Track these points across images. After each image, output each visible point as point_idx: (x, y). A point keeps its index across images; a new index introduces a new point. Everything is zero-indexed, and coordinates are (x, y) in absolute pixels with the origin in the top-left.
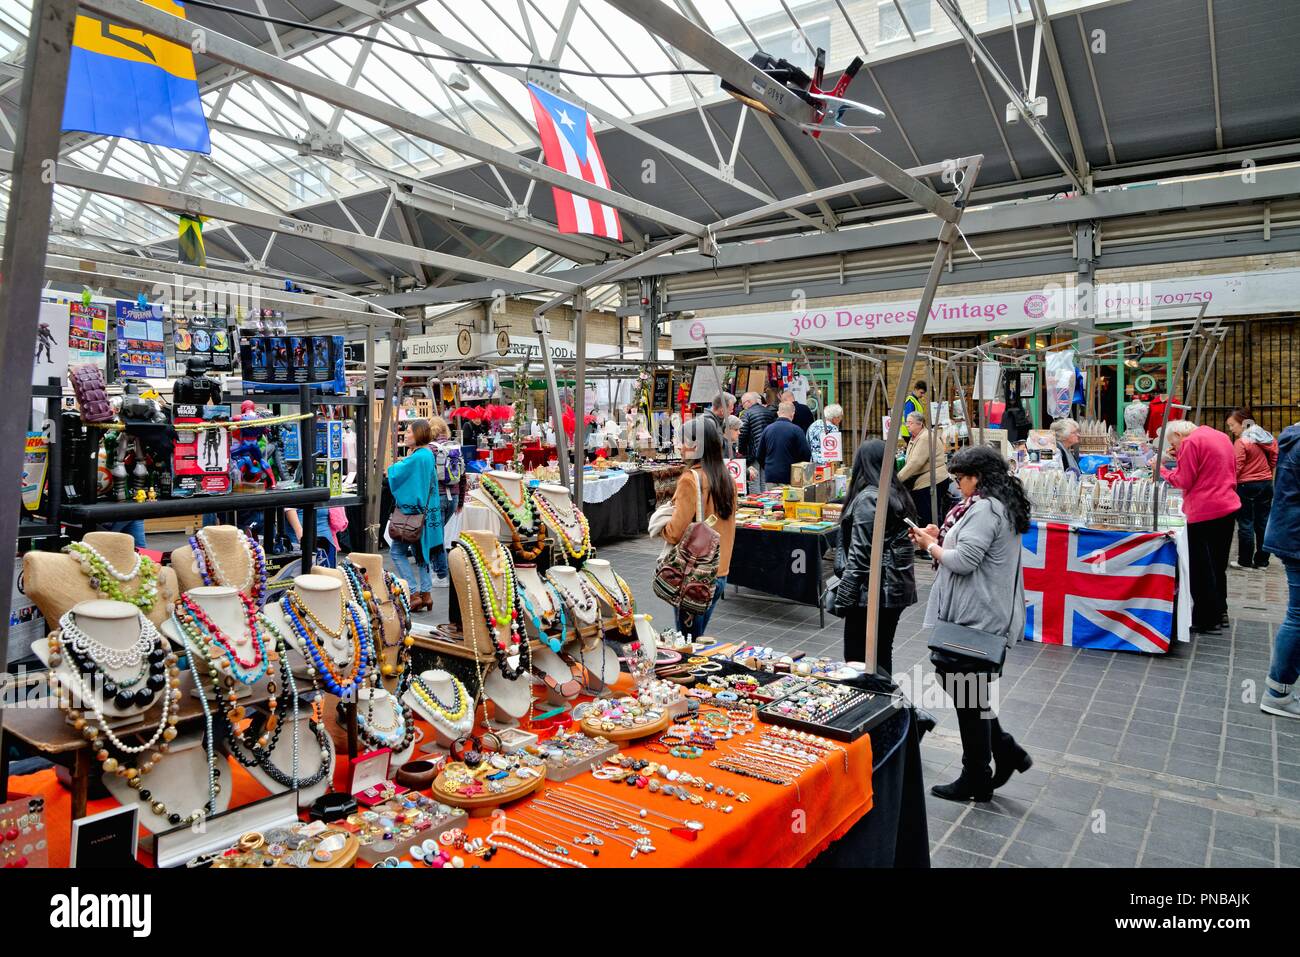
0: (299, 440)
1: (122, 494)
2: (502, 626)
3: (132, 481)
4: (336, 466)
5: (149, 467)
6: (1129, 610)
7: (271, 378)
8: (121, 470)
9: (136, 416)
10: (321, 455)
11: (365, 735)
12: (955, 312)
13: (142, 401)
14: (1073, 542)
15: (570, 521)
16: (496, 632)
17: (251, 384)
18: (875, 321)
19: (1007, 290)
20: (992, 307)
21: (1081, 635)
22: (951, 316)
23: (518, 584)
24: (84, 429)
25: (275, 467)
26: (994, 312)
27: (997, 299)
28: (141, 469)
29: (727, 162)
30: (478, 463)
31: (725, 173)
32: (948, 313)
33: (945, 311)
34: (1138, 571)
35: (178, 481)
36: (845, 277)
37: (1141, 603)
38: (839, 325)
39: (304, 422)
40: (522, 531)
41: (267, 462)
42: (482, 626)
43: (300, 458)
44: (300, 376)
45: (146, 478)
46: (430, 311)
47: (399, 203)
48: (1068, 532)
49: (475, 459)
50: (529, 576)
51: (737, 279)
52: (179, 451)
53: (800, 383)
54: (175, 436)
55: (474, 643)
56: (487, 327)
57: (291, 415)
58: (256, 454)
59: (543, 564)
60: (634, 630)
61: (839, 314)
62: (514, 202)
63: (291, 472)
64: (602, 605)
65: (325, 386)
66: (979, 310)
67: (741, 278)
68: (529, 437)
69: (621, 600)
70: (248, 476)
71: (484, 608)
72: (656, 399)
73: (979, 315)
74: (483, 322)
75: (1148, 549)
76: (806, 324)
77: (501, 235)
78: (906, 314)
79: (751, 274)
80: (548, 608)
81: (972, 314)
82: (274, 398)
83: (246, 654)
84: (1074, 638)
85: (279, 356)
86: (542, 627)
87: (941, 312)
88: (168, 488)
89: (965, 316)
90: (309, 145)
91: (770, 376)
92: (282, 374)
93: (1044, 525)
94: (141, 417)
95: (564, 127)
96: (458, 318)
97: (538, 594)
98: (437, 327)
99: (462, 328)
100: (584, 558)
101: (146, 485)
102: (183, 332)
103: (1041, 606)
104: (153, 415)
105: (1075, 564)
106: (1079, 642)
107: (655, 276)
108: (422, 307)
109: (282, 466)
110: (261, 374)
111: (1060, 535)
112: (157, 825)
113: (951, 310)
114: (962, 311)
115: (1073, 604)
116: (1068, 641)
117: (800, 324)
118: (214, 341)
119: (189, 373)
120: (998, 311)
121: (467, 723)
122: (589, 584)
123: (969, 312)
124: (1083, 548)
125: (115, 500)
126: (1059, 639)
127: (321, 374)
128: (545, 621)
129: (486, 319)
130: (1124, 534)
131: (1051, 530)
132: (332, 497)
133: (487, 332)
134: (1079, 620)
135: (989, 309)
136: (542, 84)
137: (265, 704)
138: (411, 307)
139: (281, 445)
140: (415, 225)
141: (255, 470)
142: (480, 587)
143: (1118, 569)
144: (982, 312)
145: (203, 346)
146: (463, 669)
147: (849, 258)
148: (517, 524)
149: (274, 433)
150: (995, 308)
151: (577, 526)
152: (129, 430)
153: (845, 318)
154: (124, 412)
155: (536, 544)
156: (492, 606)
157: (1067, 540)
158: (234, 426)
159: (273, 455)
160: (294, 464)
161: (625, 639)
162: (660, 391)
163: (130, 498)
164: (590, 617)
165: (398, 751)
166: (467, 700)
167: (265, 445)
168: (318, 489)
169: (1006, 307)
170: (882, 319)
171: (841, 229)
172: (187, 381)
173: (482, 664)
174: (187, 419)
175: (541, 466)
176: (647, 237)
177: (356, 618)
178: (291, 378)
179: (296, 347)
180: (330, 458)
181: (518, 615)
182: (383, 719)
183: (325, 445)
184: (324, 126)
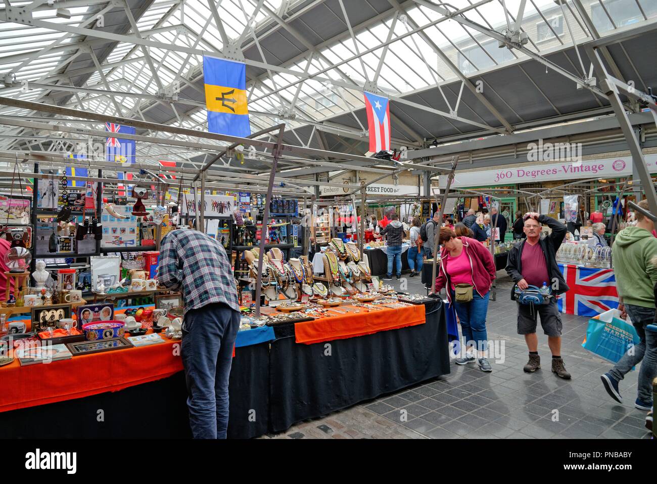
0: (286, 230)
1: (244, 244)
2: (335, 274)
3: (247, 240)
4: (296, 238)
5: (250, 237)
6: (601, 301)
7: (278, 212)
8: (244, 238)
9: (248, 224)
10: (292, 235)
11: (304, 292)
12: (577, 169)
13: (249, 220)
14: (578, 272)
15: (355, 251)
16: (333, 275)
17: (272, 214)
18: (536, 174)
19: (603, 158)
20: (596, 166)
21: (581, 311)
22: (575, 171)
23: (339, 265)
24: (237, 227)
25: (280, 238)
26: (597, 169)
27: (598, 162)
28: (249, 238)
29: (454, 110)
30: (347, 240)
31: (453, 115)
32: (573, 169)
33: (571, 168)
34: (603, 285)
35: (257, 241)
36: (517, 155)
37: (606, 298)
38: (519, 176)
39: (287, 225)
40: (341, 253)
41: (278, 236)
42: (330, 274)
43: (286, 235)
44: (286, 211)
45: (250, 240)
46: (331, 174)
47: (318, 130)
48: (576, 268)
49: (346, 238)
50: (342, 264)
51: (466, 157)
52: (258, 233)
53: (495, 205)
54: (256, 229)
55: (328, 278)
56: (356, 180)
57: (283, 224)
58: (275, 234)
59: (347, 261)
60: (371, 280)
61: (518, 171)
62: (364, 130)
63: (284, 239)
64: (361, 272)
65: (293, 214)
66: (589, 168)
67: (468, 157)
68: (368, 229)
69: (367, 272)
70: (273, 240)
71: (330, 269)
72: (423, 213)
73: (589, 170)
74: (354, 177)
75: (607, 276)
76: (502, 176)
77: (360, 141)
78: (552, 170)
79: (473, 155)
80: (347, 271)
81: (585, 170)
82: (278, 217)
83: (282, 271)
84: (579, 311)
85: (280, 206)
86: (344, 275)
87: (570, 170)
88: (255, 243)
89: (582, 171)
90: (283, 116)
91: (479, 202)
92: (281, 211)
93: (566, 265)
94: (249, 224)
95: (377, 110)
96: (343, 176)
97: (344, 268)
98: (334, 180)
99: (345, 180)
100: (359, 261)
101: (250, 242)
102: (255, 199)
103: (565, 298)
104: (251, 223)
105: (579, 281)
106: (580, 313)
107: (429, 157)
108: (328, 172)
109: (281, 238)
110: (275, 211)
111: (573, 270)
112: (268, 300)
113: (575, 168)
114: (580, 169)
115: (578, 298)
116: (576, 313)
117: (499, 176)
118: (262, 202)
119: (260, 212)
120: (599, 168)
121: (326, 294)
122: (359, 267)
123: (584, 169)
124: (582, 275)
125: (243, 245)
126: (573, 312)
127: (292, 211)
128: (345, 275)
129: (356, 176)
130: (599, 269)
131: (569, 267)
132: (295, 247)
133: (356, 182)
134: (580, 304)
135: (594, 167)
136: (370, 91)
137: (285, 281)
138: (323, 173)
139: (281, 232)
140: (324, 138)
141: (274, 239)
142: (330, 266)
143: (595, 284)
144: (591, 169)
145: (259, 203)
146: (325, 283)
147: (519, 146)
148: (340, 251)
149: (279, 228)
150: (597, 167)
151: (357, 253)
152: (247, 227)
153: (521, 173)
154: (245, 223)
155: (345, 256)
156: (332, 269)
157: (575, 272)
158: (270, 226)
159: (279, 234)
160: (284, 237)
161: (369, 282)
162: (425, 209)
163: (247, 245)
164: (358, 275)
165: (310, 296)
166: (326, 289)
167: (277, 232)
168: (291, 244)
169: (603, 166)
170: (539, 173)
171: (516, 133)
172: (259, 214)
173: (330, 282)
174: (259, 225)
175: (372, 241)
176: (425, 139)
177: (302, 268)
178: (283, 212)
179: (285, 204)
180: (294, 235)
181: (339, 272)
182: (307, 289)
183: (293, 231)
184: (290, 103)
